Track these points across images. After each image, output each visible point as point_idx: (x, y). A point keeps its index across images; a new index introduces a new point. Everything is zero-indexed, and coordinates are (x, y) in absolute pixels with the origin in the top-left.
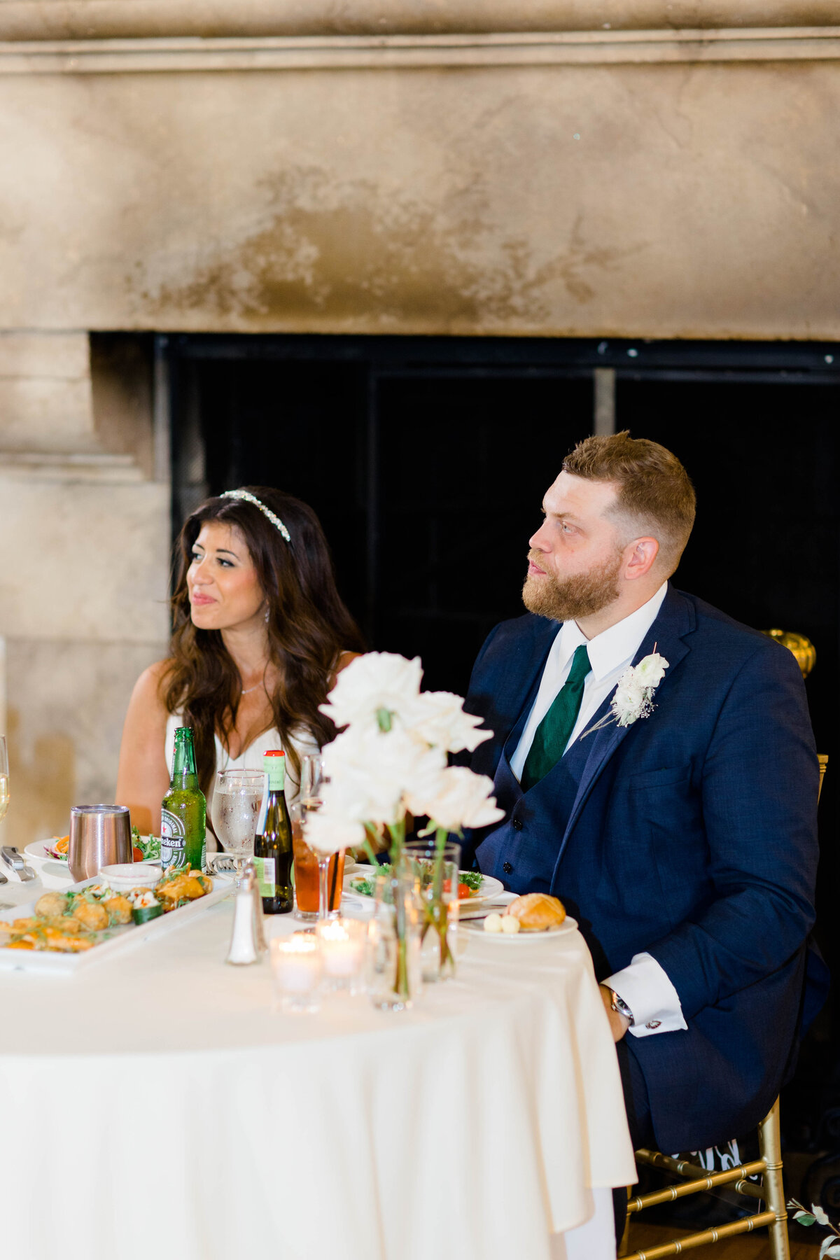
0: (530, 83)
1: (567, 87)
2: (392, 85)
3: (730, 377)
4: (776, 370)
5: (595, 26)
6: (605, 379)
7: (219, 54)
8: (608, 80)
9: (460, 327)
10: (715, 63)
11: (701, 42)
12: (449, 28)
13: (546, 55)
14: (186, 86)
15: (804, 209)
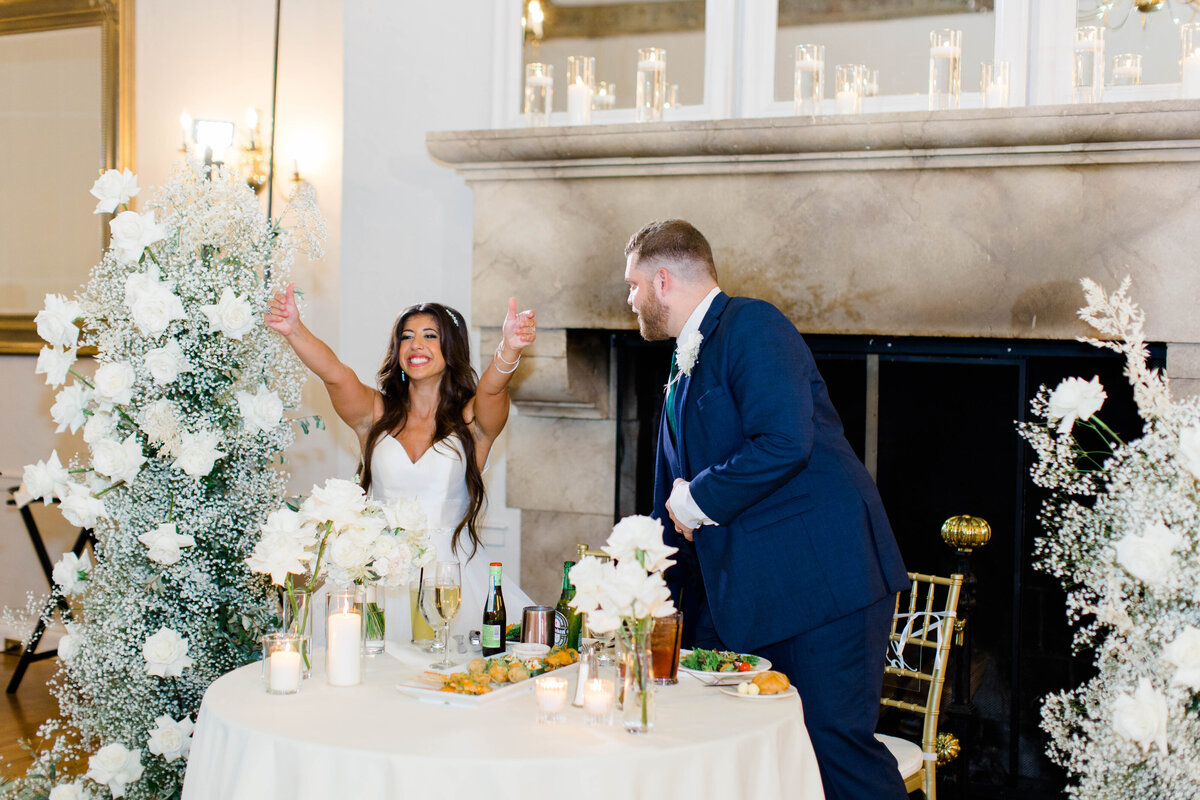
0: (824, 183)
1: (846, 185)
2: (743, 184)
3: (948, 360)
4: (978, 356)
5: (861, 148)
6: (873, 362)
7: (643, 167)
8: (869, 179)
10: (935, 169)
11: (926, 156)
12: (774, 151)
13: (833, 166)
14: (623, 186)
15: (989, 258)
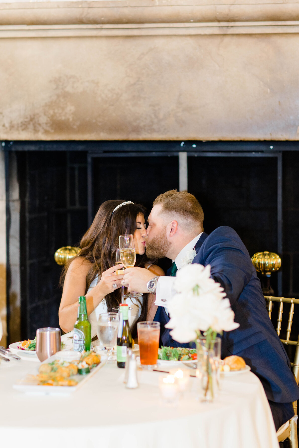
0: (159, 42)
1: (175, 43)
2: (104, 43)
3: (232, 155)
4: (251, 152)
5: (188, 21)
6: (183, 157)
7: (34, 32)
8: (190, 41)
9: (133, 137)
10: (233, 35)
11: (228, 27)
12: (127, 23)
13: (166, 32)
14: (19, 43)
